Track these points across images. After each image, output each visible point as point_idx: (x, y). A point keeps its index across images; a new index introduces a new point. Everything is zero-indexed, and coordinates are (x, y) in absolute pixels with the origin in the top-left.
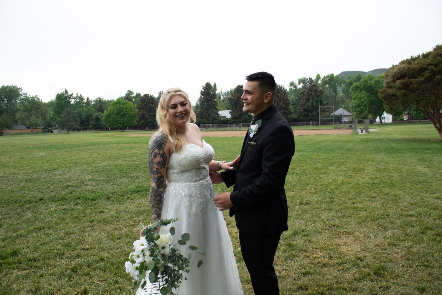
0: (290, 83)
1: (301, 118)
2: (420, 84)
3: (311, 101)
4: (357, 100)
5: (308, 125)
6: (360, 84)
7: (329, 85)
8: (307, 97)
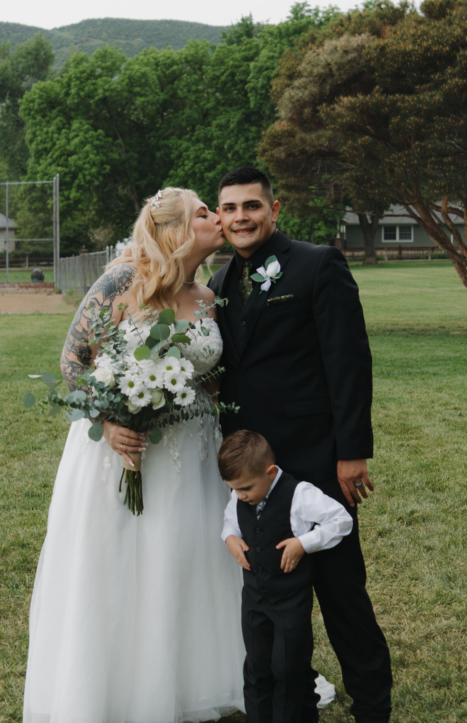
2: (429, 115)
4: (49, 160)
6: (63, 86)
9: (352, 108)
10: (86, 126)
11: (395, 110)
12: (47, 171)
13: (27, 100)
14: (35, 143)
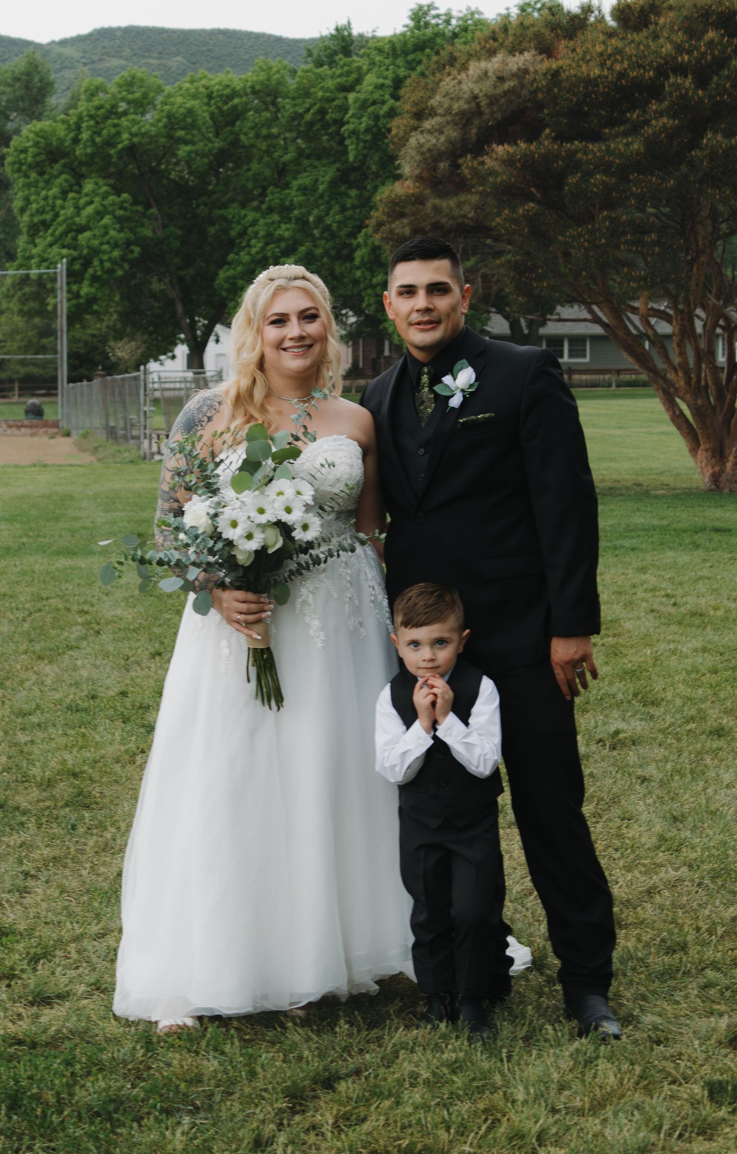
2: (623, 173)
4: (50, 239)
6: (69, 128)
9: (510, 162)
10: (105, 189)
11: (573, 164)
12: (46, 255)
13: (16, 150)
14: (28, 213)
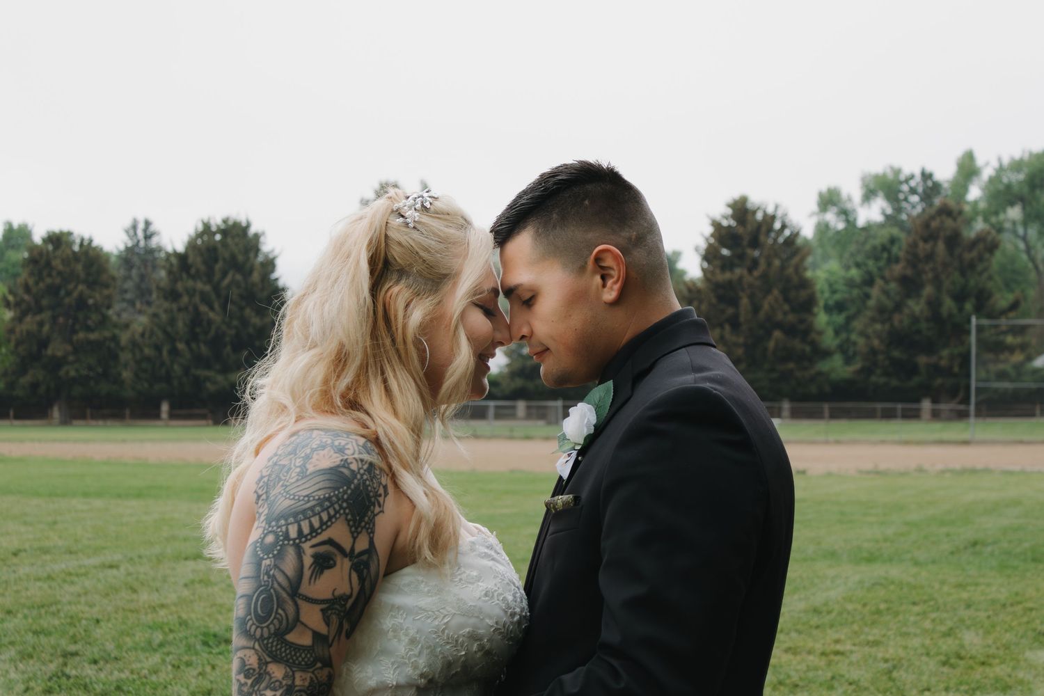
0: (821, 195)
1: (873, 379)
3: (928, 290)
5: (912, 415)
7: (1024, 208)
8: (909, 272)
